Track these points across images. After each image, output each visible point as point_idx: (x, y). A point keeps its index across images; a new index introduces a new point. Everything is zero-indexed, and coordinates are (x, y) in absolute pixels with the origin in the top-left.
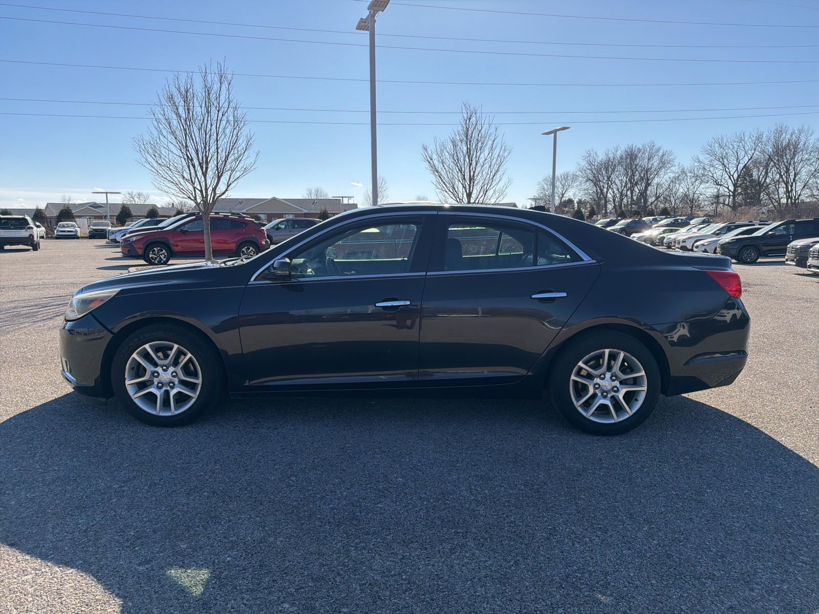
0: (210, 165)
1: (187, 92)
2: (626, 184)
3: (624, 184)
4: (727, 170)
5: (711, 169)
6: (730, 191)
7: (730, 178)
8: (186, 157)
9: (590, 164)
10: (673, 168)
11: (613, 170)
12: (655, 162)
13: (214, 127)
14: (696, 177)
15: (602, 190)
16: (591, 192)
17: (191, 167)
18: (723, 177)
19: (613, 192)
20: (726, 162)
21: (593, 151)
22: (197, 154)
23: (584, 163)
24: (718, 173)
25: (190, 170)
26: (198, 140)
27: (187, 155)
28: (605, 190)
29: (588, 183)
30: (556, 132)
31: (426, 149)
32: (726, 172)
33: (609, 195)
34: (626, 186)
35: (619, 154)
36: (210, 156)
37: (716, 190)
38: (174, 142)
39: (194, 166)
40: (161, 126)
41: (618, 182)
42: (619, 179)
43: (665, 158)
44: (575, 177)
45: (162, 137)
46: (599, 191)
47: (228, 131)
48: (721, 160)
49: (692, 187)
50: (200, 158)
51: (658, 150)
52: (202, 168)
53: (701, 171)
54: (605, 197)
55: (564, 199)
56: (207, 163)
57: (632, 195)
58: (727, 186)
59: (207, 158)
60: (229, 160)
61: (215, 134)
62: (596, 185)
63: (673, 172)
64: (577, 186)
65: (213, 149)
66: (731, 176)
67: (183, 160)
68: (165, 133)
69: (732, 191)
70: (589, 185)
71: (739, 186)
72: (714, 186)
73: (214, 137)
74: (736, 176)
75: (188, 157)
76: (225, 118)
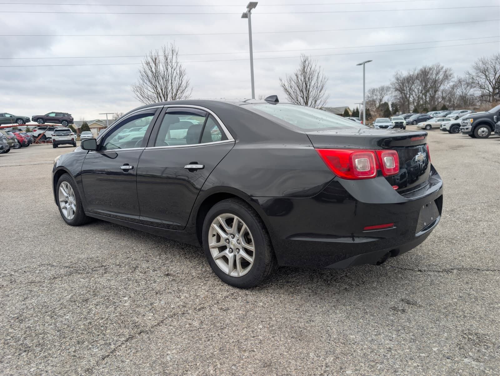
0: (168, 96)
1: (156, 59)
2: (422, 91)
3: (420, 91)
4: (488, 78)
5: (477, 78)
6: (490, 92)
7: (490, 84)
8: (156, 93)
9: (398, 79)
10: (453, 80)
11: (413, 83)
12: (441, 76)
13: (170, 77)
14: (468, 84)
15: (406, 96)
16: (399, 97)
17: (159, 97)
18: (486, 83)
19: (413, 97)
20: (487, 73)
21: (399, 71)
22: (162, 91)
23: (394, 80)
24: (482, 80)
25: (158, 99)
26: (162, 84)
27: (157, 91)
28: (408, 96)
29: (397, 92)
30: (364, 64)
31: (281, 80)
32: (487, 79)
33: (411, 99)
34: (421, 92)
35: (416, 73)
36: (169, 91)
37: (481, 92)
38: (150, 85)
39: (161, 97)
40: (144, 78)
41: (416, 90)
42: (417, 87)
43: (447, 73)
44: (388, 89)
45: (144, 84)
46: (404, 96)
47: (176, 78)
48: (484, 72)
49: (465, 91)
50: (164, 92)
51: (442, 68)
52: (164, 98)
53: (471, 80)
54: (408, 101)
55: (382, 103)
56: (167, 95)
57: (426, 98)
58: (488, 89)
59: (167, 93)
60: (178, 93)
61: (171, 81)
62: (401, 93)
63: (452, 82)
64: (390, 94)
65: (170, 88)
66: (491, 83)
67: (155, 94)
68: (145, 81)
69: (492, 92)
70: (397, 93)
71: (497, 89)
72: (479, 89)
73: (170, 82)
74: (494, 82)
75: (157, 93)
76: (175, 71)
